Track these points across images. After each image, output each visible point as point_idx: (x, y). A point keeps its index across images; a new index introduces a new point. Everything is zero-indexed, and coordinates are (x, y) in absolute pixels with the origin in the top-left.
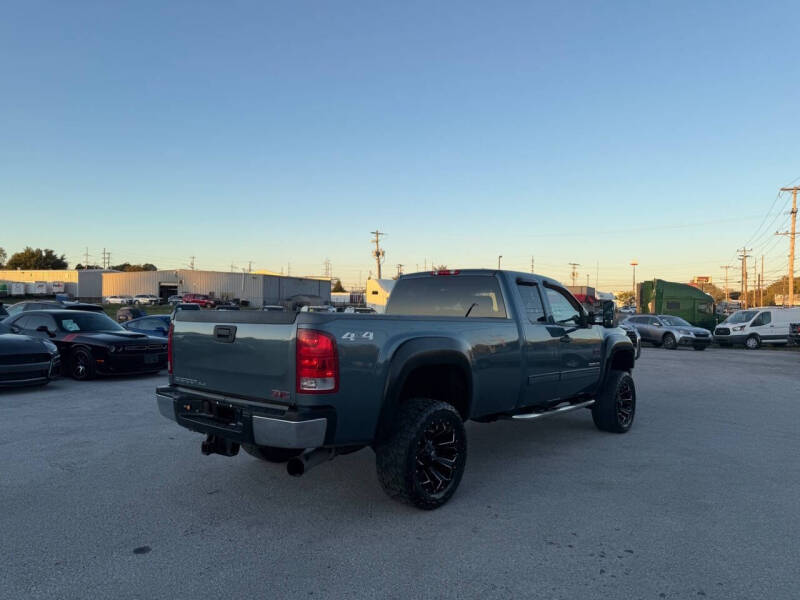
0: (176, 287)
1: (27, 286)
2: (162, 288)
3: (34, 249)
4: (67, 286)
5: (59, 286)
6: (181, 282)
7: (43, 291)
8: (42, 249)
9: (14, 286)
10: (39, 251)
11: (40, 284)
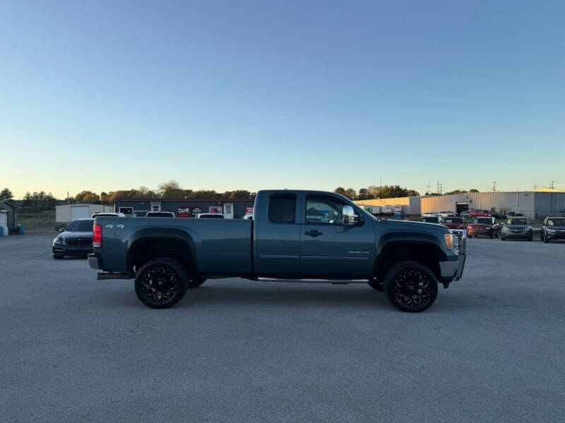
0: (467, 205)
1: (381, 208)
2: (458, 206)
3: (389, 186)
4: (403, 207)
5: (398, 207)
6: (471, 202)
7: (389, 211)
8: (394, 185)
9: (374, 208)
10: (392, 187)
11: (388, 207)
